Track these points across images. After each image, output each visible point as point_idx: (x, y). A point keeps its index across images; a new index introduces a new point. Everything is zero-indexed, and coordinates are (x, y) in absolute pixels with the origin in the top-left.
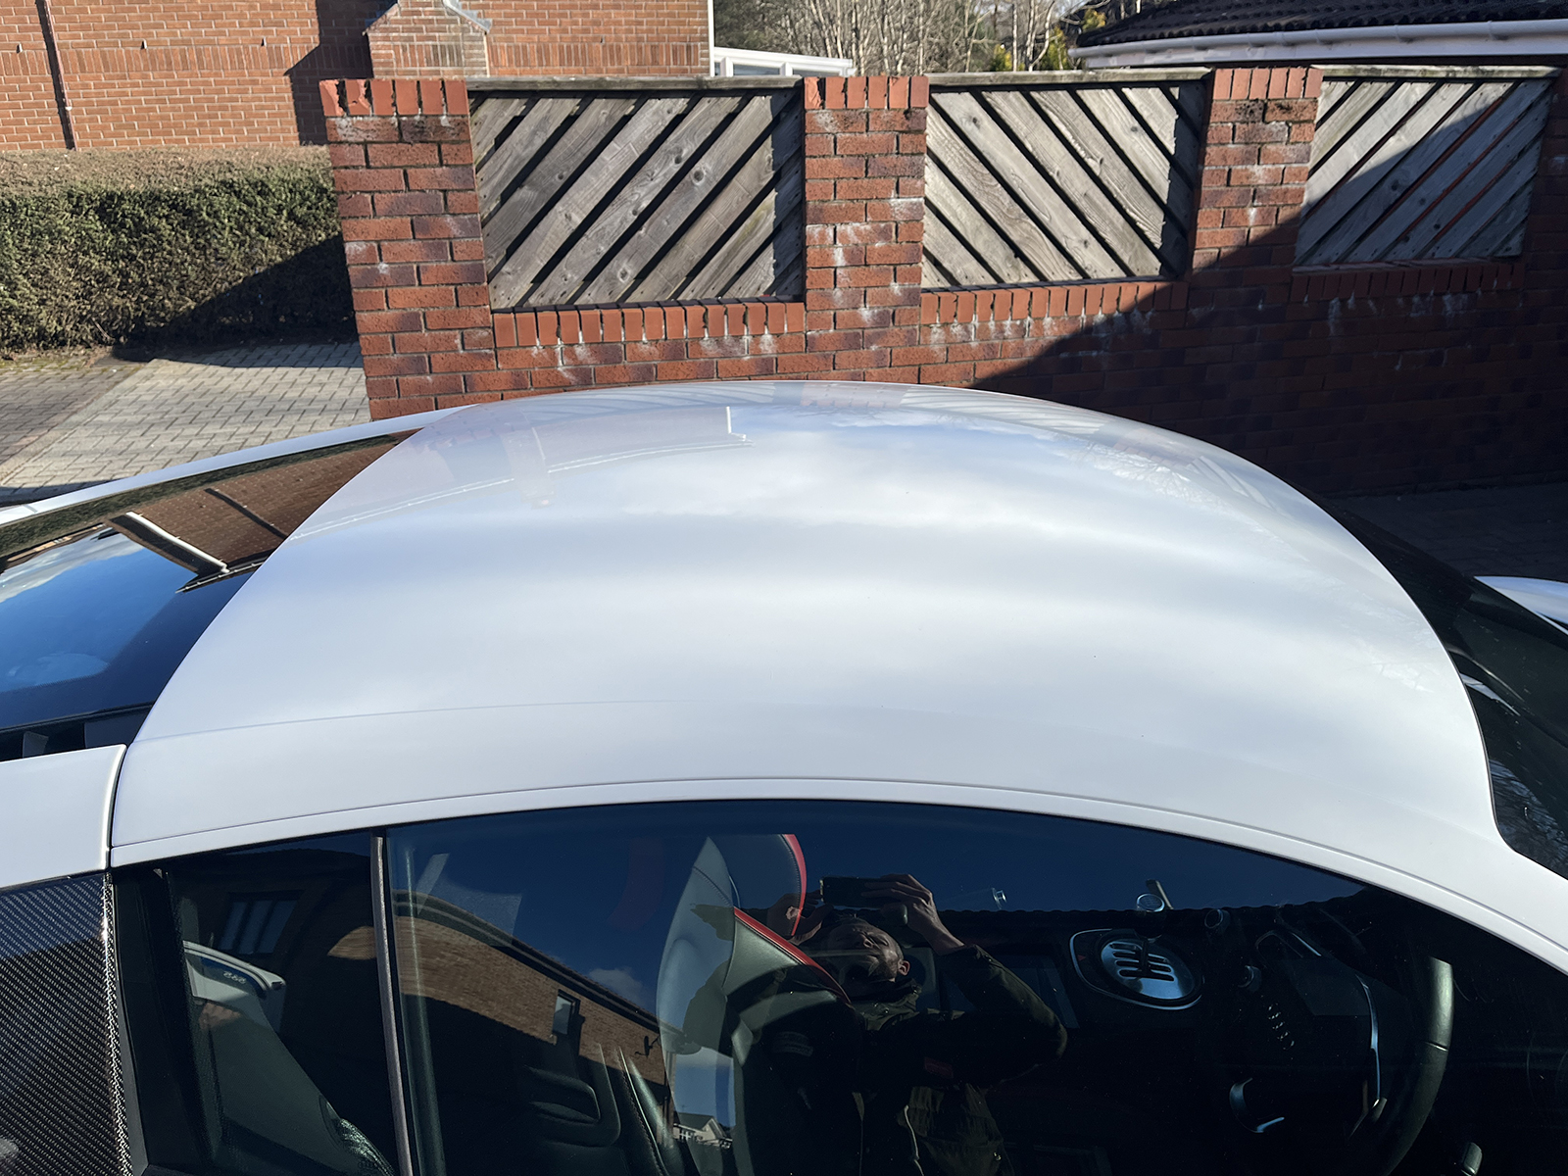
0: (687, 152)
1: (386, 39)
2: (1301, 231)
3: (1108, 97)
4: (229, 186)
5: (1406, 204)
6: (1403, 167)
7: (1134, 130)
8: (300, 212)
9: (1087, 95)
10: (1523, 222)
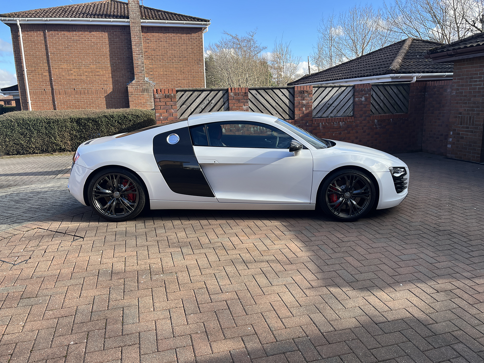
0: (210, 100)
1: (132, 87)
2: (313, 112)
3: (278, 91)
4: (105, 116)
5: (331, 107)
6: (329, 101)
7: (283, 95)
8: (120, 121)
9: (274, 90)
10: (353, 110)
